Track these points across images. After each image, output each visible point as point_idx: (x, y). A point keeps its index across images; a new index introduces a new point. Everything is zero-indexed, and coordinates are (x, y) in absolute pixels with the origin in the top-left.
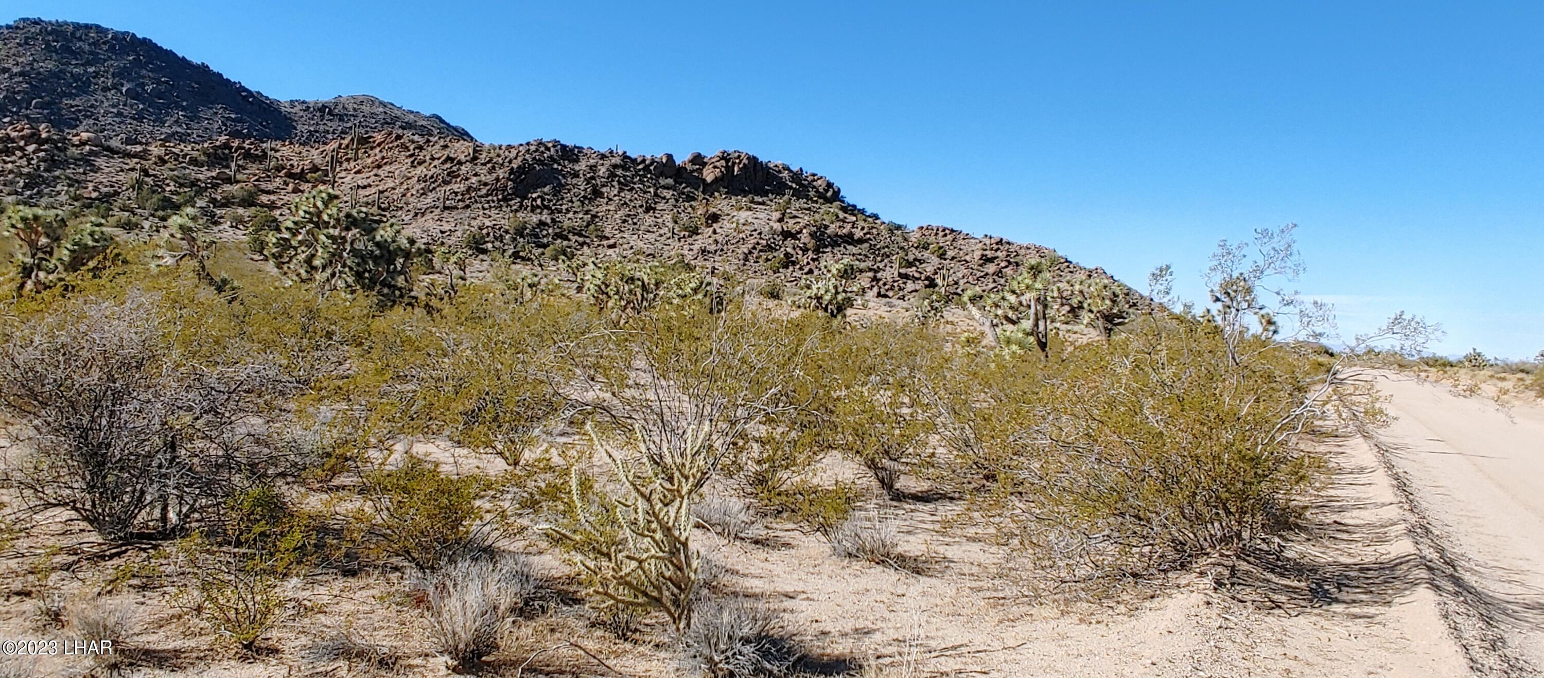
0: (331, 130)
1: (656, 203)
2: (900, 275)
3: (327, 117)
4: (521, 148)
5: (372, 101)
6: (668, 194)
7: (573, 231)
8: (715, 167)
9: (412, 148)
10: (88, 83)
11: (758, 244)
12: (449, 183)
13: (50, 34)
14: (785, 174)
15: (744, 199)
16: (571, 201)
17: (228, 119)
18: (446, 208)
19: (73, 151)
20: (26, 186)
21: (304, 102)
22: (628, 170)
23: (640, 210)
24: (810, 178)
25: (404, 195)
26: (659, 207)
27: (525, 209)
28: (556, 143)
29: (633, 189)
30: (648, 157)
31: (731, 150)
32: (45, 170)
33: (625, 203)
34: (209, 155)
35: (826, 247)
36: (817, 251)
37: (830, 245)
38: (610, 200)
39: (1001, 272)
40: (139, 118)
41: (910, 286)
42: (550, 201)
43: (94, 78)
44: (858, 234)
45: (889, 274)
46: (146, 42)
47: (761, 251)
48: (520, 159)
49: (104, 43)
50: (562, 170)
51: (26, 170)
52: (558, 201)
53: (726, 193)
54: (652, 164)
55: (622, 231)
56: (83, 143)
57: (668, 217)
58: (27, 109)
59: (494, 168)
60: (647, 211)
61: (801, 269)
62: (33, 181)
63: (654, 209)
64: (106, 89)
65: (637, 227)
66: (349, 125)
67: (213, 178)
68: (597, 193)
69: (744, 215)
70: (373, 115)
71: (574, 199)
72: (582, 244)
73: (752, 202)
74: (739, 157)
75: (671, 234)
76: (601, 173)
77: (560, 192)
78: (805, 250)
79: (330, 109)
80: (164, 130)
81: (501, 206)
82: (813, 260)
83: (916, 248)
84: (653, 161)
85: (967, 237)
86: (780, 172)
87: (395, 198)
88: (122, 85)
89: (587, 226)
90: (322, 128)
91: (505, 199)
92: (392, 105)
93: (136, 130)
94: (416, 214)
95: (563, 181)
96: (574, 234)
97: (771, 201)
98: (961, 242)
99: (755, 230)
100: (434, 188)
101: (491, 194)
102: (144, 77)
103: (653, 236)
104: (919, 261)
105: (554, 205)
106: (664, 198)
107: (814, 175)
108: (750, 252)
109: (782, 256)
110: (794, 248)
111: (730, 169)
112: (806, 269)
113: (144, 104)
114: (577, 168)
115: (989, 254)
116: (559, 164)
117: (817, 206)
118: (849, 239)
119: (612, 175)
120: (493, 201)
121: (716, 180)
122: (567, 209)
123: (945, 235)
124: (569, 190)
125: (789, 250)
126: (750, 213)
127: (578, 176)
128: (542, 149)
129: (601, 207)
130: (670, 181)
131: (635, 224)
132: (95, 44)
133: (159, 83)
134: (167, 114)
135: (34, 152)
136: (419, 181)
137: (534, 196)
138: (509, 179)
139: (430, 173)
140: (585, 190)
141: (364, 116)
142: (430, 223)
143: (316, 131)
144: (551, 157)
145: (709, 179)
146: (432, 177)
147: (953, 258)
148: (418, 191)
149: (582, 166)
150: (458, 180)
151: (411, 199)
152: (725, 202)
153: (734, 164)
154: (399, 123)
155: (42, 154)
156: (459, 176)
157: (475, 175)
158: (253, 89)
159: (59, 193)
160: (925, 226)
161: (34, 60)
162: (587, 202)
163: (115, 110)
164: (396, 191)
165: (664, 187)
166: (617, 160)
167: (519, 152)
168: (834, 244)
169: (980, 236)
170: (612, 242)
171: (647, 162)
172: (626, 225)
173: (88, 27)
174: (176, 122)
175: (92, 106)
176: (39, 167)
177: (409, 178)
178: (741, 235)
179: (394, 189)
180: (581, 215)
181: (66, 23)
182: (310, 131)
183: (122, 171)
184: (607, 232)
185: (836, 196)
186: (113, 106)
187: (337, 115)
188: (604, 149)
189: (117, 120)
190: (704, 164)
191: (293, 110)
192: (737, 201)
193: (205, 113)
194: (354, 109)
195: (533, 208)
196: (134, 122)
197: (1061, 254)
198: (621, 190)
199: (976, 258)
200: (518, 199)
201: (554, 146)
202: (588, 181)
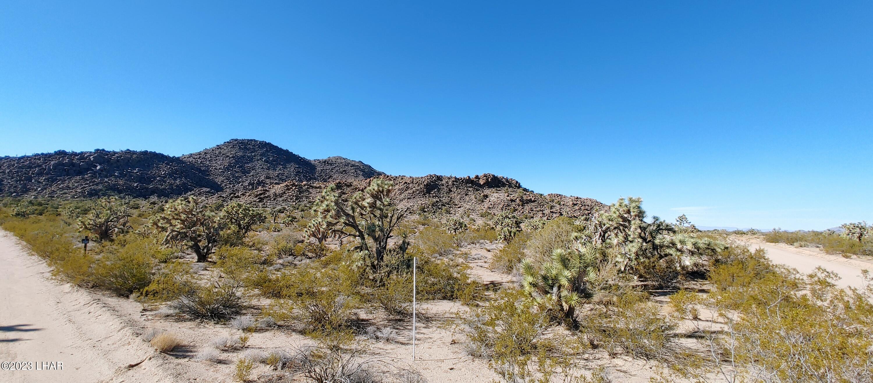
2: (551, 212)
3: (326, 164)
4: (426, 178)
5: (341, 158)
6: (471, 189)
7: (446, 203)
8: (483, 179)
9: (393, 180)
10: (252, 159)
11: (505, 204)
12: (407, 190)
13: (240, 143)
14: (504, 180)
15: (494, 189)
16: (443, 194)
17: (296, 167)
18: (408, 198)
20: (296, 199)
21: (318, 160)
22: (457, 182)
23: (464, 195)
24: (510, 180)
26: (469, 193)
27: (431, 197)
29: (460, 188)
30: (462, 177)
31: (487, 173)
32: (299, 194)
33: (459, 193)
35: (525, 204)
36: (522, 205)
38: (454, 192)
40: (268, 169)
41: (554, 215)
42: (437, 194)
43: (254, 157)
44: (533, 199)
45: (547, 212)
46: (269, 144)
47: (506, 207)
48: (426, 181)
49: (257, 145)
50: (438, 184)
51: (294, 195)
52: (439, 194)
53: (488, 188)
54: (464, 180)
55: (460, 202)
57: (473, 197)
59: (419, 185)
60: (466, 195)
63: (468, 194)
64: (258, 160)
66: (334, 166)
68: (450, 191)
69: (495, 194)
70: (341, 163)
72: (450, 207)
73: (496, 190)
74: (490, 175)
75: (476, 202)
76: (450, 184)
77: (439, 191)
78: (519, 205)
79: (327, 162)
80: (276, 172)
81: (424, 197)
82: (522, 208)
83: (550, 202)
84: (464, 179)
85: (565, 197)
88: (263, 158)
89: (450, 201)
91: (424, 194)
92: (347, 159)
95: (440, 187)
97: (502, 189)
98: (563, 199)
99: (502, 200)
100: (403, 192)
101: (420, 193)
102: (269, 155)
103: (470, 203)
106: (470, 191)
107: (512, 179)
108: (503, 207)
109: (513, 208)
111: (488, 179)
112: (521, 212)
113: (270, 164)
115: (575, 203)
116: (437, 182)
117: (516, 190)
118: (530, 201)
119: (453, 184)
120: (421, 195)
121: (484, 184)
122: (443, 196)
123: (558, 197)
124: (442, 190)
125: (514, 206)
126: (497, 194)
127: (443, 185)
128: (432, 177)
129: (452, 195)
130: (470, 185)
131: (464, 200)
133: (274, 157)
134: (277, 167)
137: (432, 193)
138: (424, 188)
139: (401, 188)
140: (447, 190)
141: (338, 163)
143: (323, 170)
144: (435, 180)
145: (482, 184)
147: (563, 205)
148: (399, 193)
149: (444, 182)
150: (410, 189)
151: (397, 196)
152: (488, 191)
153: (488, 178)
155: (297, 189)
157: (414, 187)
158: (302, 156)
159: (304, 201)
160: (550, 193)
161: (236, 152)
162: (448, 194)
163: (261, 167)
165: (470, 187)
166: (454, 179)
168: (527, 203)
169: (569, 196)
170: (459, 206)
172: (461, 200)
173: (251, 140)
174: (280, 169)
175: (254, 166)
178: (499, 202)
180: (447, 198)
181: (245, 140)
184: (456, 203)
185: (519, 187)
186: (261, 166)
187: (330, 163)
188: (449, 176)
189: (262, 170)
190: (479, 179)
191: (315, 163)
192: (492, 190)
193: (288, 166)
194: (335, 161)
195: (433, 197)
196: (267, 171)
197: (598, 201)
198: (457, 189)
199: (571, 204)
200: (428, 194)
201: (435, 176)
202: (447, 187)
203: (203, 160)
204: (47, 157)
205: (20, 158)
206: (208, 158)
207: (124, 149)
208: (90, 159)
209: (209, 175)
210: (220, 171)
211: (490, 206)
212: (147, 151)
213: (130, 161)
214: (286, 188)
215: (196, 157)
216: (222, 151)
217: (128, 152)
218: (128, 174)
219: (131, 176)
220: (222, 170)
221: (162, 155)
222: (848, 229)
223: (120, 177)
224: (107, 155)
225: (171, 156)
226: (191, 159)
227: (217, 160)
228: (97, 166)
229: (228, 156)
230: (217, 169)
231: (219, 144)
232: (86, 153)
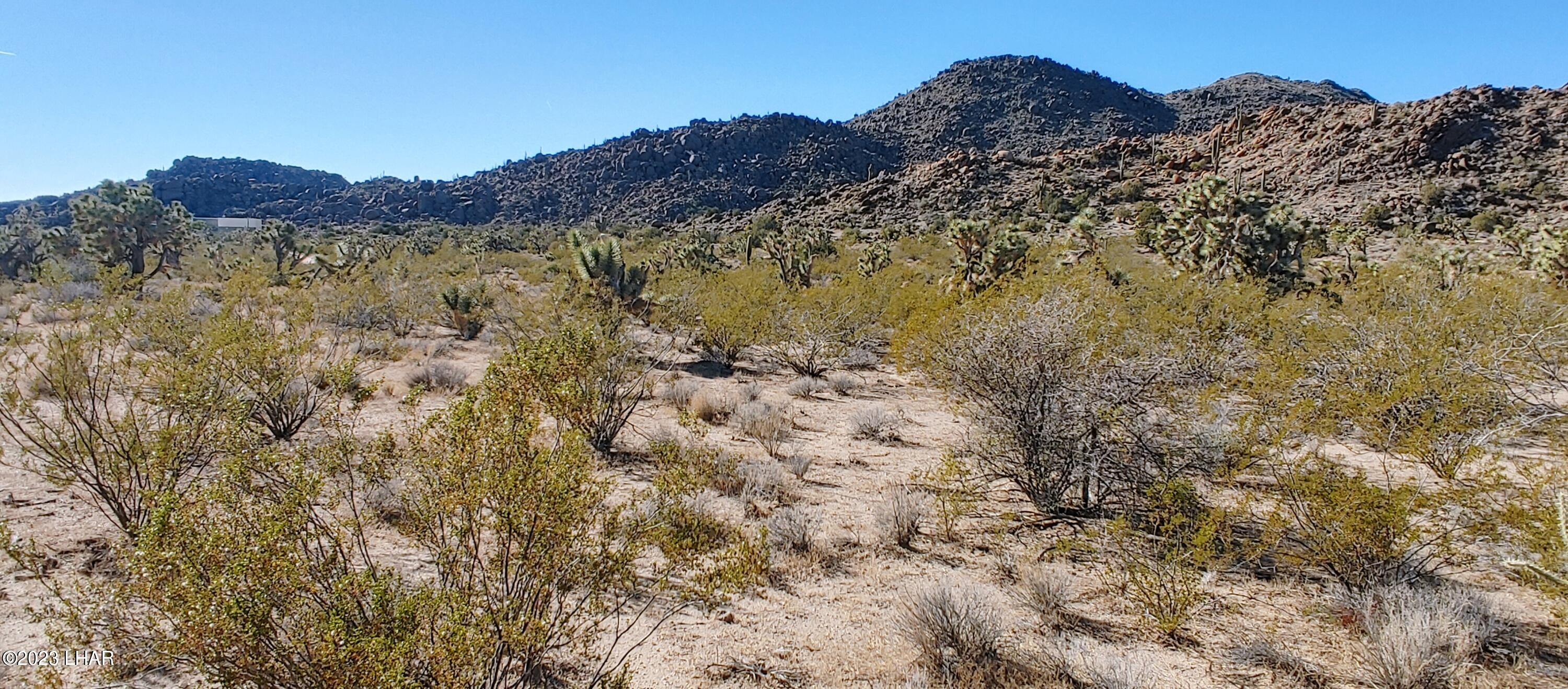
0: (1213, 115)
4: (1437, 102)
5: (1256, 78)
7: (1512, 193)
9: (1301, 121)
10: (1002, 107)
12: (1345, 154)
13: (974, 71)
16: (1509, 157)
17: (1115, 120)
18: (1341, 182)
19: (993, 168)
20: (960, 202)
21: (1186, 91)
25: (1293, 173)
27: (1443, 173)
28: (1486, 89)
32: (973, 187)
34: (1100, 157)
40: (1042, 131)
42: (1478, 159)
43: (1007, 101)
46: (1047, 61)
48: (1435, 115)
49: (1015, 70)
50: (1495, 120)
51: (959, 189)
52: (1489, 157)
56: (1000, 160)
58: (959, 137)
59: (1401, 130)
62: (966, 198)
64: (1016, 110)
66: (1232, 106)
67: (1104, 177)
68: (1547, 142)
70: (1257, 93)
71: (1513, 154)
72: (1525, 209)
76: (1554, 117)
77: (1492, 146)
79: (1212, 94)
80: (1062, 139)
81: (1411, 172)
87: (1283, 177)
88: (1028, 104)
89: (1532, 186)
91: (1416, 164)
92: (1278, 78)
93: (1039, 143)
94: (1307, 193)
95: (1497, 133)
96: (1513, 197)
100: (1327, 162)
101: (1398, 161)
102: (1045, 94)
105: (1484, 164)
113: (1045, 118)
114: (1517, 114)
116: (1491, 114)
120: (1400, 168)
122: (1502, 167)
124: (1505, 144)
127: (1519, 125)
128: (1467, 98)
129: (1553, 158)
132: (1008, 72)
133: (1057, 96)
134: (1064, 124)
135: (965, 173)
136: (1309, 155)
137: (1455, 156)
138: (1421, 140)
139: (1322, 146)
140: (1530, 140)
141: (1247, 95)
142: (1323, 201)
143: (1199, 119)
144: (1480, 106)
146: (1325, 149)
148: (1308, 167)
149: (1525, 111)
150: (1356, 149)
154: (1285, 97)
155: (970, 174)
156: (1357, 144)
157: (1377, 141)
159: (983, 206)
161: (964, 95)
162: (1532, 155)
163: (1023, 127)
164: (1284, 170)
167: (1435, 106)
173: (1002, 58)
174: (1072, 129)
175: (1005, 127)
176: (968, 185)
177: (1298, 154)
179: (1281, 168)
180: (1522, 173)
181: (987, 59)
182: (1192, 120)
183: (1029, 180)
184: (1562, 190)
186: (1021, 124)
187: (1219, 98)
189: (1025, 135)
191: (1175, 102)
193: (1096, 117)
194: (1237, 90)
195: (1455, 171)
196: (1038, 136)
200: (1434, 163)
201: (1483, 93)
202: (1534, 129)
203: (890, 123)
204: (618, 144)
205: (586, 151)
206: (903, 117)
207: (737, 115)
208: (680, 142)
209: (900, 158)
210: (926, 146)
212: (777, 114)
213: (747, 140)
214: (941, 172)
215: (877, 117)
216: (932, 95)
217: (746, 120)
218: (741, 169)
219: (746, 172)
220: (929, 145)
221: (806, 120)
223: (727, 175)
224: (710, 129)
225: (824, 120)
226: (867, 124)
227: (920, 119)
228: (690, 156)
229: (944, 108)
230: (918, 143)
231: (927, 80)
232: (676, 130)
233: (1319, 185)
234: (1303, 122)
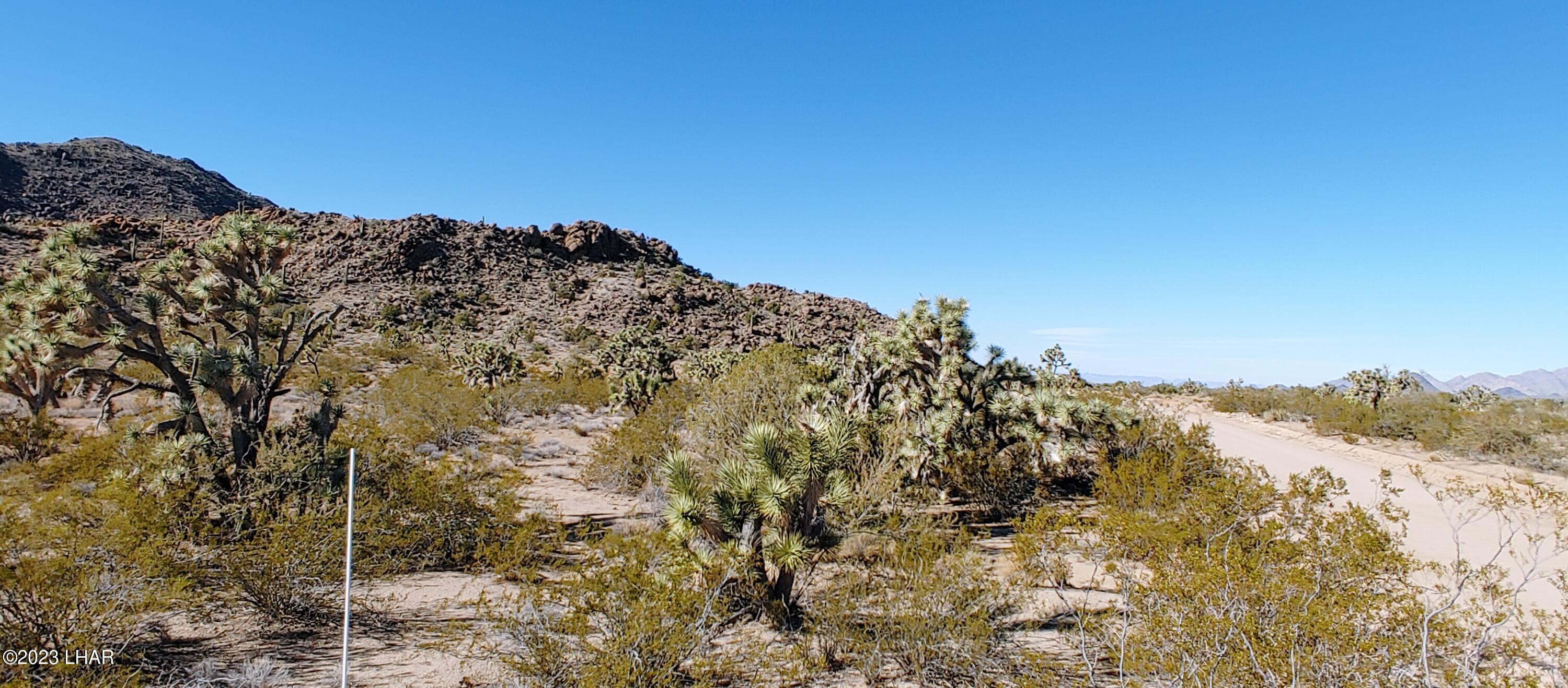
0: (71, 176)
1: (531, 272)
2: (754, 332)
3: (64, 162)
4: (404, 223)
5: (117, 145)
6: (539, 263)
7: (465, 299)
8: (576, 237)
9: (298, 223)
11: (633, 308)
12: (344, 258)
14: (633, 241)
15: (605, 266)
16: (458, 272)
18: (349, 282)
21: (34, 145)
22: (499, 241)
23: (519, 279)
24: (652, 243)
25: (305, 270)
26: (535, 274)
27: (419, 281)
28: (433, 218)
29: (508, 259)
30: (516, 228)
31: (586, 220)
33: (505, 273)
35: (687, 309)
36: (681, 313)
37: (690, 307)
38: (491, 270)
39: (828, 325)
41: (763, 341)
42: (439, 272)
44: (709, 296)
45: (744, 331)
47: (636, 315)
48: (406, 234)
50: (445, 243)
52: (446, 272)
53: (588, 261)
54: (520, 235)
55: (508, 299)
57: (545, 285)
59: (383, 243)
60: (525, 278)
61: (672, 329)
63: (531, 277)
65: (520, 294)
66: (92, 171)
67: (112, 256)
68: (479, 265)
69: (609, 280)
70: (119, 160)
71: (460, 270)
72: (478, 312)
73: (612, 268)
74: (594, 227)
75: (553, 301)
76: (478, 245)
77: (446, 263)
78: (671, 312)
79: (67, 153)
81: (397, 279)
82: (679, 320)
83: (754, 305)
84: (521, 233)
85: (791, 293)
86: (628, 239)
87: (297, 272)
89: (478, 294)
90: (59, 174)
91: (399, 272)
92: (140, 149)
94: (322, 288)
95: (447, 254)
96: (468, 303)
97: (627, 266)
99: (627, 296)
100: (332, 263)
101: (386, 268)
103: (536, 302)
104: (760, 317)
105: (444, 276)
106: (536, 267)
107: (655, 240)
108: (628, 317)
109: (654, 319)
110: (662, 311)
111: (588, 238)
112: (678, 330)
114: (457, 241)
115: (816, 309)
116: (441, 238)
117: (665, 269)
118: (703, 301)
119: (489, 247)
120: (390, 274)
121: (578, 249)
122: (456, 280)
123: (773, 292)
124: (454, 262)
125: (658, 313)
126: (615, 279)
127: (459, 249)
128: (423, 223)
129: (485, 277)
130: (539, 251)
131: (518, 292)
136: (316, 256)
137: (425, 268)
138: (400, 254)
139: (326, 249)
140: (468, 261)
141: (108, 161)
142: (337, 295)
143: (52, 178)
144: (432, 231)
145: (572, 248)
146: (328, 252)
147: (787, 314)
148: (318, 267)
149: (460, 239)
150: (353, 254)
151: (313, 275)
152: (589, 269)
153: (591, 233)
154: (150, 170)
156: (353, 251)
157: (368, 250)
160: (754, 283)
162: (472, 273)
164: (297, 266)
165: (537, 257)
166: (490, 233)
167: (403, 227)
168: (694, 307)
169: (802, 292)
170: (503, 309)
171: (516, 233)
172: (510, 293)
177: (306, 254)
178: (617, 301)
179: (294, 264)
180: (469, 285)
182: (44, 178)
184: (497, 299)
185: (675, 261)
187: (76, 160)
188: (476, 222)
190: (565, 234)
191: (22, 155)
192: (599, 268)
194: (97, 154)
195: (427, 280)
197: (871, 307)
198: (499, 261)
199: (806, 313)
200: (411, 272)
201: (433, 221)
202: (469, 252)
211: (594, 313)
222: (1359, 381)
233: (331, 283)
234: (301, 225)
